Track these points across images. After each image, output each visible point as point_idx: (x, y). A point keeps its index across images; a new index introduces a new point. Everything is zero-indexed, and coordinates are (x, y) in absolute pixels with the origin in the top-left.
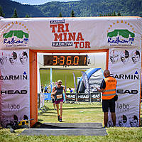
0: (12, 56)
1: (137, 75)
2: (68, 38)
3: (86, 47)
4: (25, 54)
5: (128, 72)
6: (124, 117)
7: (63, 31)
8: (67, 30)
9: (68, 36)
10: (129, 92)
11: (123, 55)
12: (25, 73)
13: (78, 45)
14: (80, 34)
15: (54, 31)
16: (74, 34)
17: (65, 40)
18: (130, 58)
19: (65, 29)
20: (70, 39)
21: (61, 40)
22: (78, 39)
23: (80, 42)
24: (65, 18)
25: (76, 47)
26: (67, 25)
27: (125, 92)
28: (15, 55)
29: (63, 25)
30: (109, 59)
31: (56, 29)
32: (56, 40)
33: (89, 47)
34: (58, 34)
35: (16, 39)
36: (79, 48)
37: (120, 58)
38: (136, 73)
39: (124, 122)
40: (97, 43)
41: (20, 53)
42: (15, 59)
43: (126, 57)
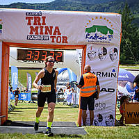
1: (114, 73)
2: (44, 32)
3: (63, 42)
5: (105, 69)
6: (100, 116)
7: (39, 24)
9: (44, 29)
10: (106, 91)
11: (101, 52)
13: (55, 40)
14: (57, 28)
15: (29, 23)
18: (108, 55)
19: (41, 22)
20: (46, 33)
21: (37, 33)
22: (55, 34)
23: (57, 36)
24: (42, 11)
25: (53, 41)
26: (44, 18)
29: (40, 18)
31: (32, 21)
32: (31, 33)
33: (67, 42)
34: (34, 27)
36: (55, 43)
37: (97, 54)
38: (114, 71)
39: (100, 121)
40: (74, 38)
43: (104, 55)
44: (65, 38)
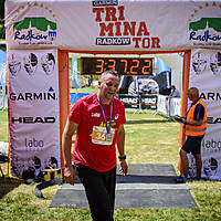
0: (28, 61)
2: (122, 31)
3: (153, 47)
4: (51, 57)
7: (115, 19)
8: (122, 18)
11: (215, 60)
12: (51, 89)
13: (140, 43)
14: (143, 24)
15: (99, 19)
16: (134, 24)
17: (118, 33)
19: (117, 15)
20: (126, 33)
21: (111, 34)
23: (143, 37)
25: (137, 46)
26: (121, 9)
27: (216, 121)
28: (34, 58)
29: (115, 10)
30: (191, 68)
31: (103, 15)
33: (159, 47)
34: (107, 23)
35: (35, 31)
40: (171, 40)
41: (41, 56)
42: (33, 65)
43: (220, 65)
44: (156, 41)
